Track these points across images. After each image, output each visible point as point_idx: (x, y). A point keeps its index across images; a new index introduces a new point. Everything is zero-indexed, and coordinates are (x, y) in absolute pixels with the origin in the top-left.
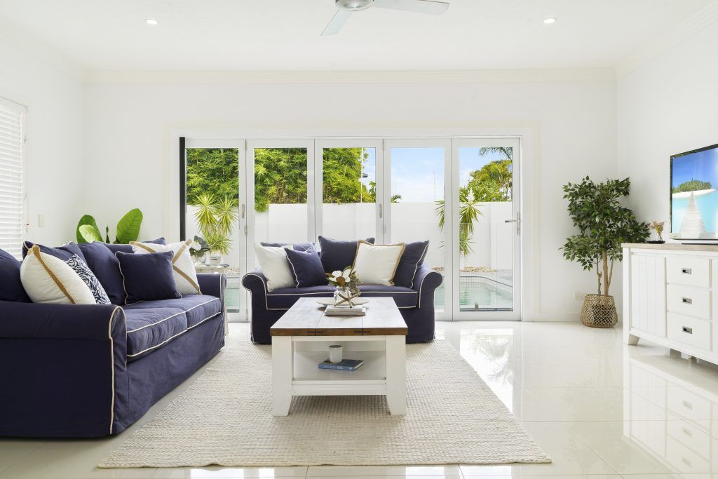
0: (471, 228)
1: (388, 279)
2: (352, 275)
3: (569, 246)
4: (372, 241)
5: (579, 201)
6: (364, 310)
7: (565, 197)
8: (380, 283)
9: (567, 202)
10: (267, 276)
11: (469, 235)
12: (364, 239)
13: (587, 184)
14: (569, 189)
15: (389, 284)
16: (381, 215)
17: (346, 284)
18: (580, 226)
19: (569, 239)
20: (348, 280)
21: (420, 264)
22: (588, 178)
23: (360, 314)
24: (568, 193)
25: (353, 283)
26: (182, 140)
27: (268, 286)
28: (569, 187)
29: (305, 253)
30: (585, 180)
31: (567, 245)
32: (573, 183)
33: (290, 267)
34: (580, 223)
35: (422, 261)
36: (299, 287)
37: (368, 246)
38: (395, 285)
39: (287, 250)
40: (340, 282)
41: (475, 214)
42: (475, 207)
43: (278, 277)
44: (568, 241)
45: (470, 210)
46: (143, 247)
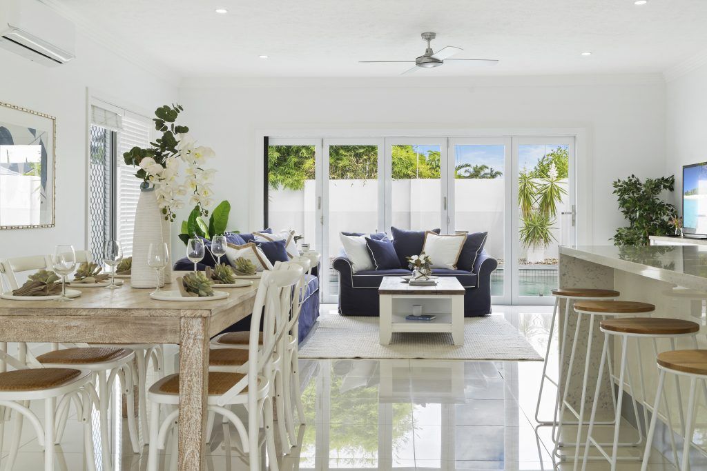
0: (553, 210)
1: (452, 264)
2: (426, 258)
3: (618, 237)
4: (437, 231)
5: (626, 197)
6: (436, 282)
7: (615, 192)
8: (446, 267)
9: (617, 196)
10: (352, 260)
11: (552, 219)
12: (431, 229)
13: (633, 181)
14: (618, 186)
15: (453, 269)
16: (445, 207)
17: (422, 265)
18: (630, 219)
19: (618, 231)
20: (423, 262)
21: (480, 252)
22: (633, 176)
23: (433, 284)
24: (617, 189)
25: (427, 265)
26: (266, 139)
27: (353, 269)
28: (618, 184)
29: (381, 241)
30: (631, 178)
31: (616, 236)
32: (622, 180)
33: (369, 253)
34: (630, 215)
35: (482, 249)
36: (378, 270)
37: (435, 236)
38: (458, 269)
39: (367, 239)
40: (418, 263)
41: (558, 193)
42: (558, 185)
43: (360, 261)
44: (617, 233)
45: (551, 189)
46: (264, 236)
